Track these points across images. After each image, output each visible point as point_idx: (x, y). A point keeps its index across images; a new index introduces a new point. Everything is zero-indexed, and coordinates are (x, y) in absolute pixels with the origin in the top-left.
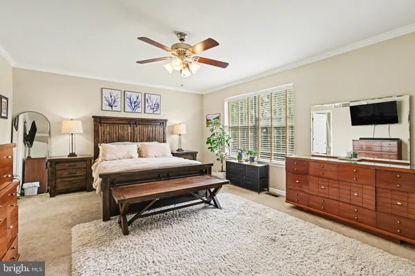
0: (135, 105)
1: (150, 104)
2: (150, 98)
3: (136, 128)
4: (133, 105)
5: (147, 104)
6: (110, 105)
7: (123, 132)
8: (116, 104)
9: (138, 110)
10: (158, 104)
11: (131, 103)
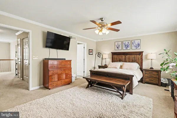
0: (127, 46)
1: (135, 45)
2: (134, 42)
3: (126, 56)
4: (126, 47)
5: (133, 45)
6: (118, 48)
7: (121, 58)
8: (119, 47)
9: (129, 48)
10: (139, 44)
11: (125, 46)
